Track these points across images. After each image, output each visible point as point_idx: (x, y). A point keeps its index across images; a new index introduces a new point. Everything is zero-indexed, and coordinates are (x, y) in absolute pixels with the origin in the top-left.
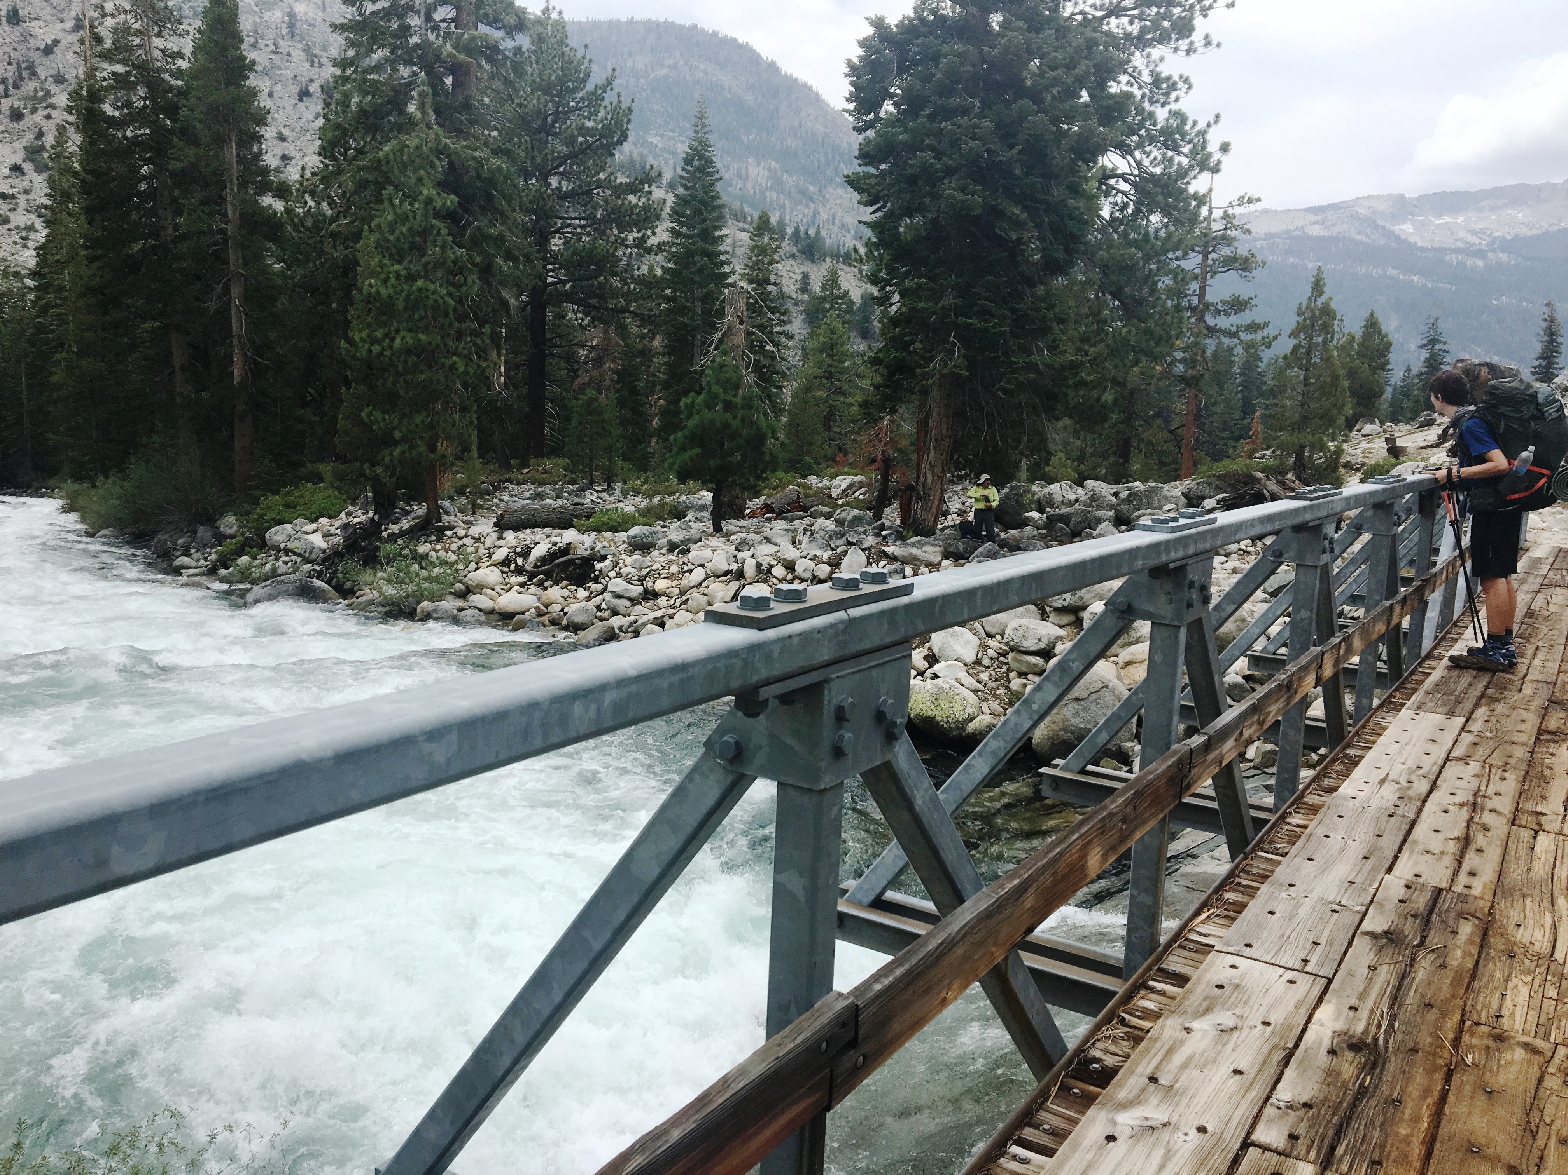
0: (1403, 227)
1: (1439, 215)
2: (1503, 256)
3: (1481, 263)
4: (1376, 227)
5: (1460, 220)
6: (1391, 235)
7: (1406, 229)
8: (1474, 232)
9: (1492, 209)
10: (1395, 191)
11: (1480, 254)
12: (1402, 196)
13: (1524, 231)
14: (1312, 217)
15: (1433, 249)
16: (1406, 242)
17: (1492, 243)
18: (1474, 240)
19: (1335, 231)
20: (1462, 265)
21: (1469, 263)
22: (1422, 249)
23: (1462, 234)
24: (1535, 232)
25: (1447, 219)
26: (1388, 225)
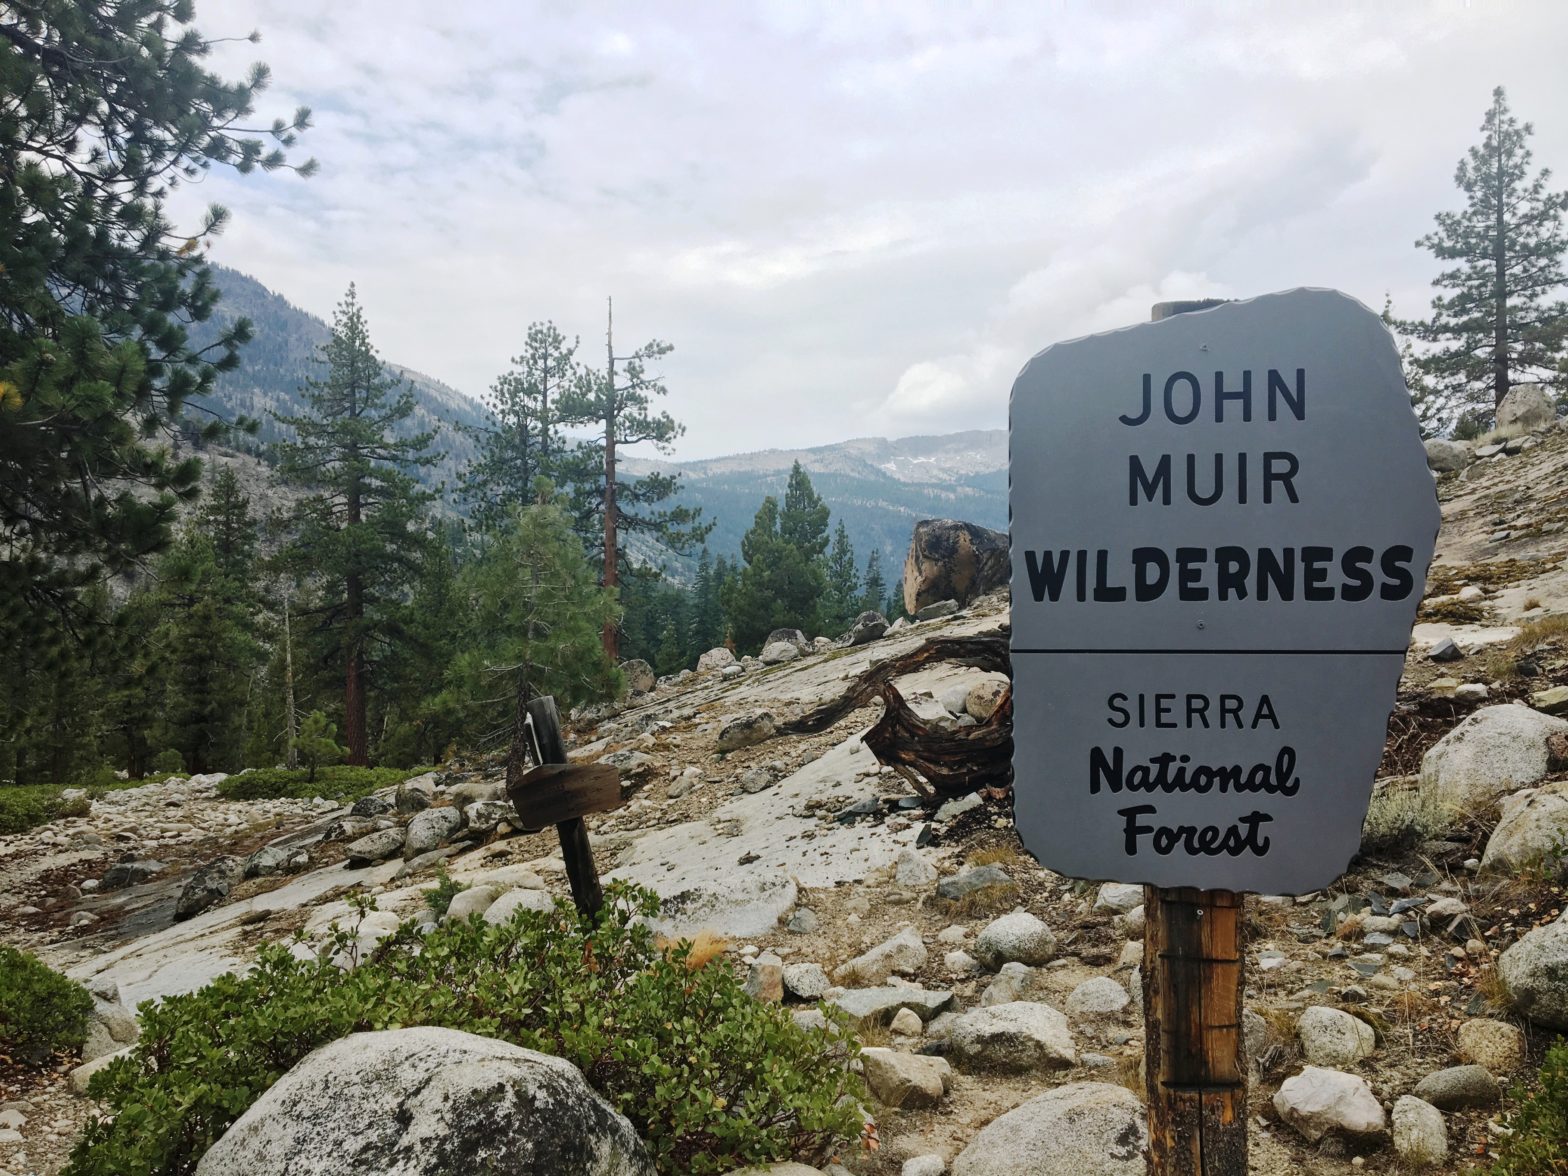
0: (888, 466)
1: (915, 457)
2: (969, 490)
3: (952, 496)
4: (866, 465)
5: (932, 460)
6: (878, 472)
7: (890, 467)
8: (944, 470)
9: (957, 451)
10: (879, 436)
11: (951, 488)
12: (884, 440)
13: (983, 470)
14: (812, 457)
15: (913, 484)
16: (891, 478)
17: (958, 479)
18: (945, 476)
19: (832, 469)
20: (937, 498)
21: (943, 495)
22: (905, 485)
23: (935, 472)
24: (991, 470)
25: (922, 459)
26: (875, 464)
